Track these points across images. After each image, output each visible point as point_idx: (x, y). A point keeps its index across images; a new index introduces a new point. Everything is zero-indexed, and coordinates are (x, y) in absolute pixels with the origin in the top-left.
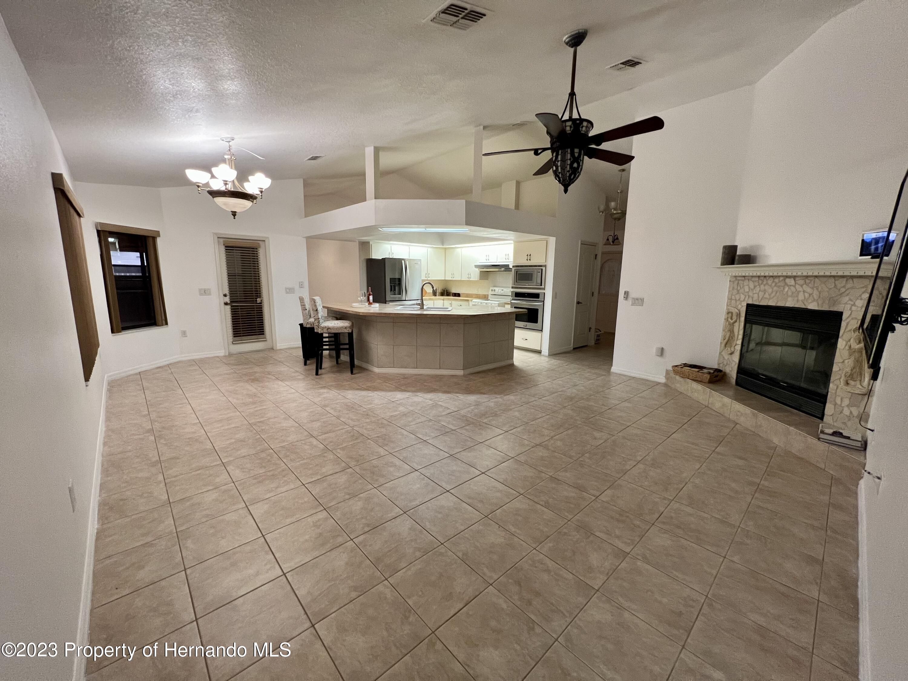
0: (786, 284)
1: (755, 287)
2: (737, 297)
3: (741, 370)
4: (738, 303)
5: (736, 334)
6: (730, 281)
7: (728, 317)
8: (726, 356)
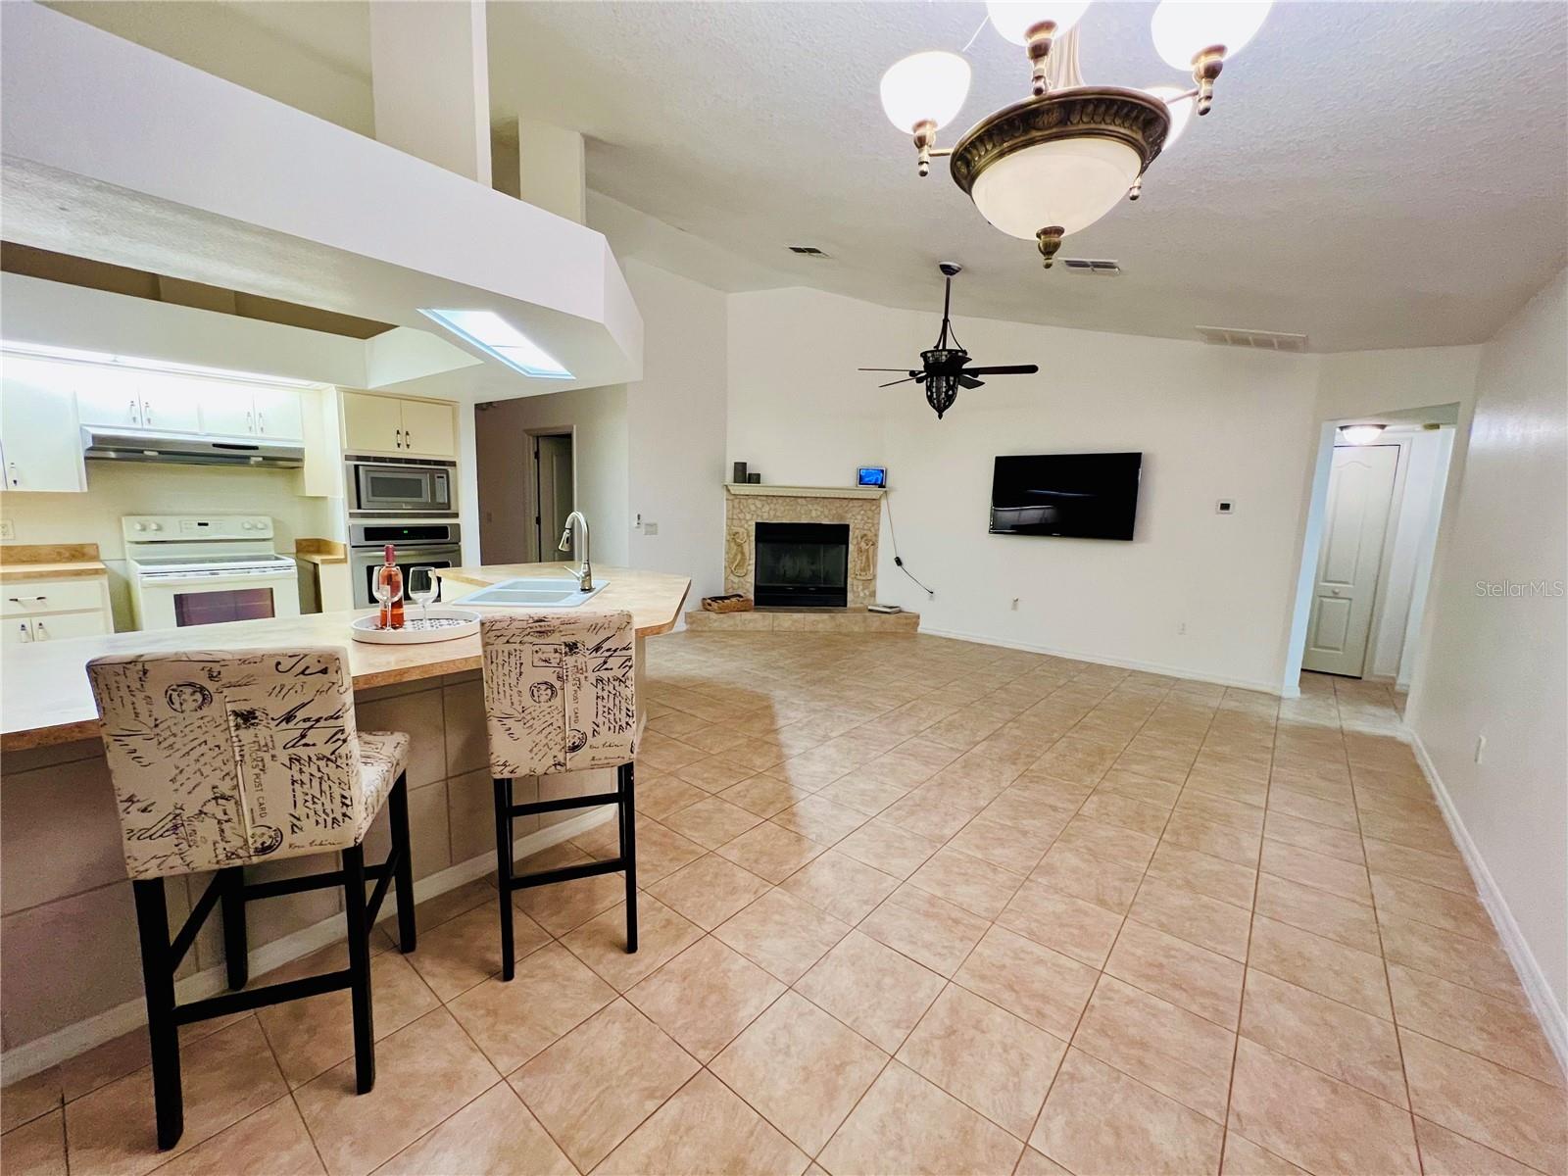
0: (798, 503)
1: (763, 506)
2: (741, 516)
3: (757, 589)
4: (743, 522)
5: (747, 554)
6: (727, 499)
7: (734, 536)
8: (736, 580)
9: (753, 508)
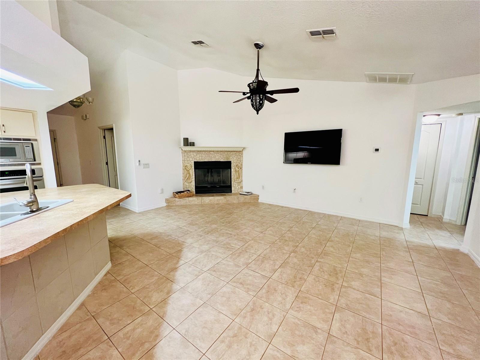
0: (210, 154)
3: (196, 187)
4: (189, 161)
5: (191, 174)
6: (182, 153)
7: (185, 168)
8: (188, 184)
9: (193, 156)
